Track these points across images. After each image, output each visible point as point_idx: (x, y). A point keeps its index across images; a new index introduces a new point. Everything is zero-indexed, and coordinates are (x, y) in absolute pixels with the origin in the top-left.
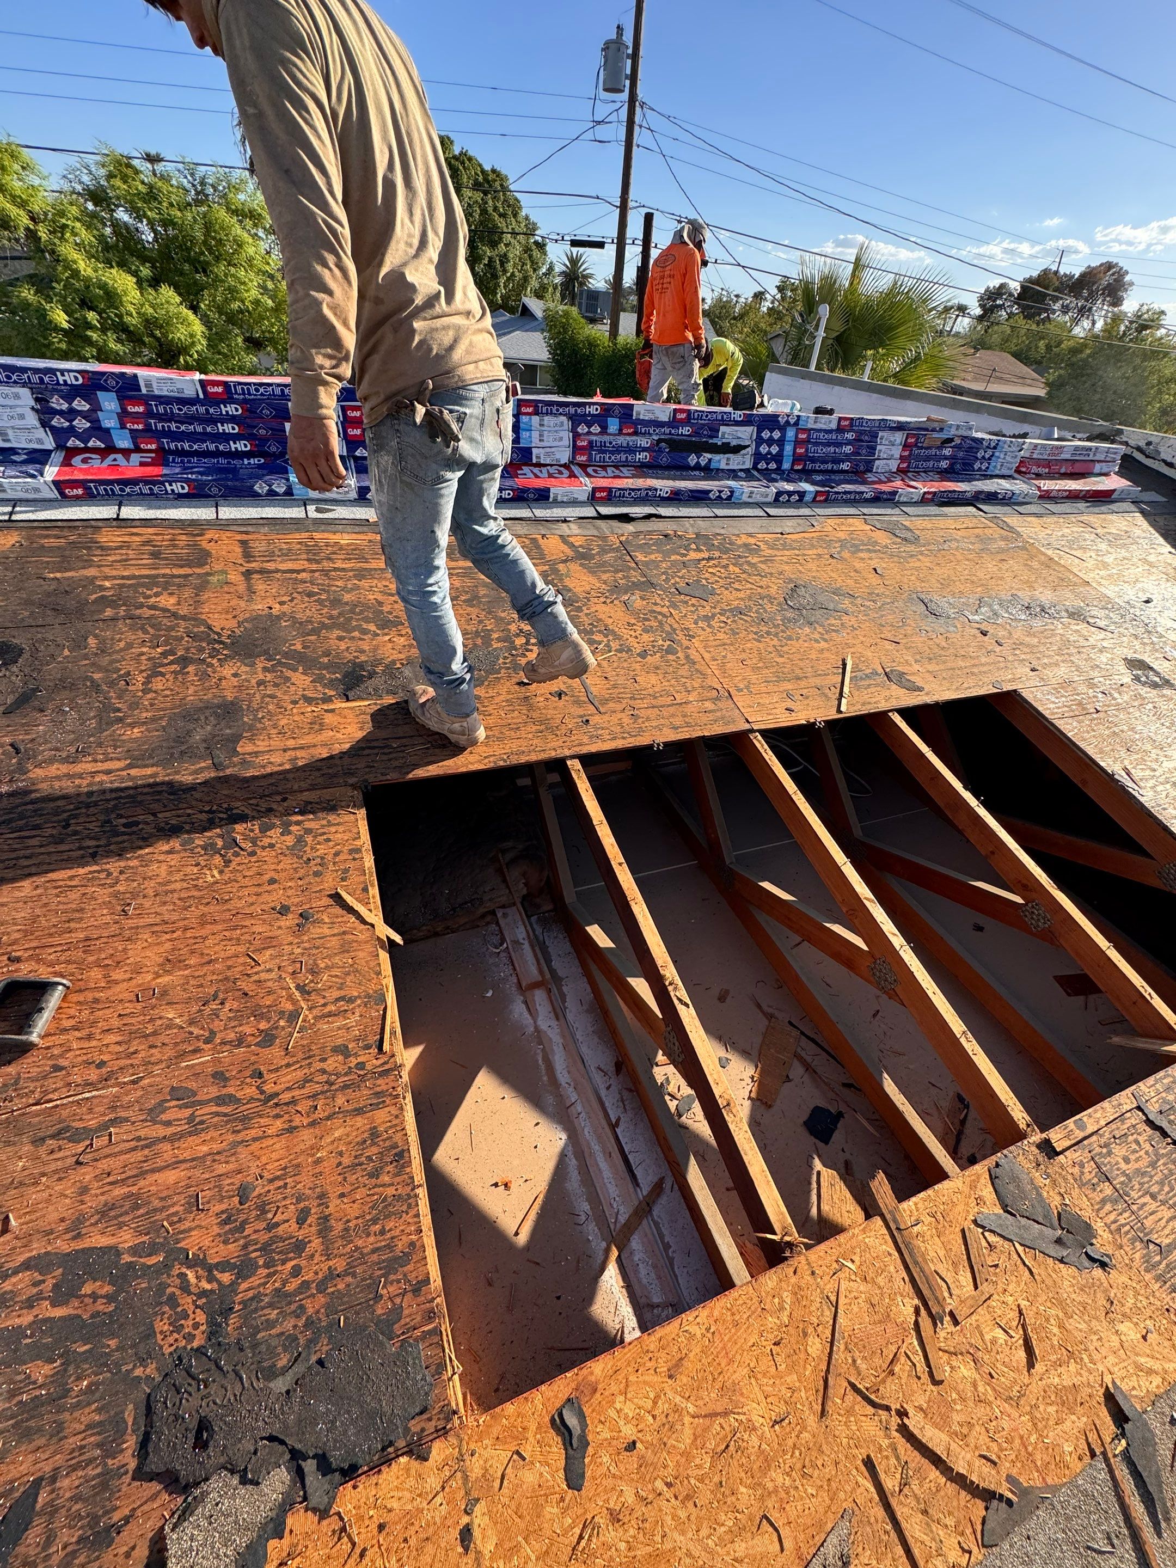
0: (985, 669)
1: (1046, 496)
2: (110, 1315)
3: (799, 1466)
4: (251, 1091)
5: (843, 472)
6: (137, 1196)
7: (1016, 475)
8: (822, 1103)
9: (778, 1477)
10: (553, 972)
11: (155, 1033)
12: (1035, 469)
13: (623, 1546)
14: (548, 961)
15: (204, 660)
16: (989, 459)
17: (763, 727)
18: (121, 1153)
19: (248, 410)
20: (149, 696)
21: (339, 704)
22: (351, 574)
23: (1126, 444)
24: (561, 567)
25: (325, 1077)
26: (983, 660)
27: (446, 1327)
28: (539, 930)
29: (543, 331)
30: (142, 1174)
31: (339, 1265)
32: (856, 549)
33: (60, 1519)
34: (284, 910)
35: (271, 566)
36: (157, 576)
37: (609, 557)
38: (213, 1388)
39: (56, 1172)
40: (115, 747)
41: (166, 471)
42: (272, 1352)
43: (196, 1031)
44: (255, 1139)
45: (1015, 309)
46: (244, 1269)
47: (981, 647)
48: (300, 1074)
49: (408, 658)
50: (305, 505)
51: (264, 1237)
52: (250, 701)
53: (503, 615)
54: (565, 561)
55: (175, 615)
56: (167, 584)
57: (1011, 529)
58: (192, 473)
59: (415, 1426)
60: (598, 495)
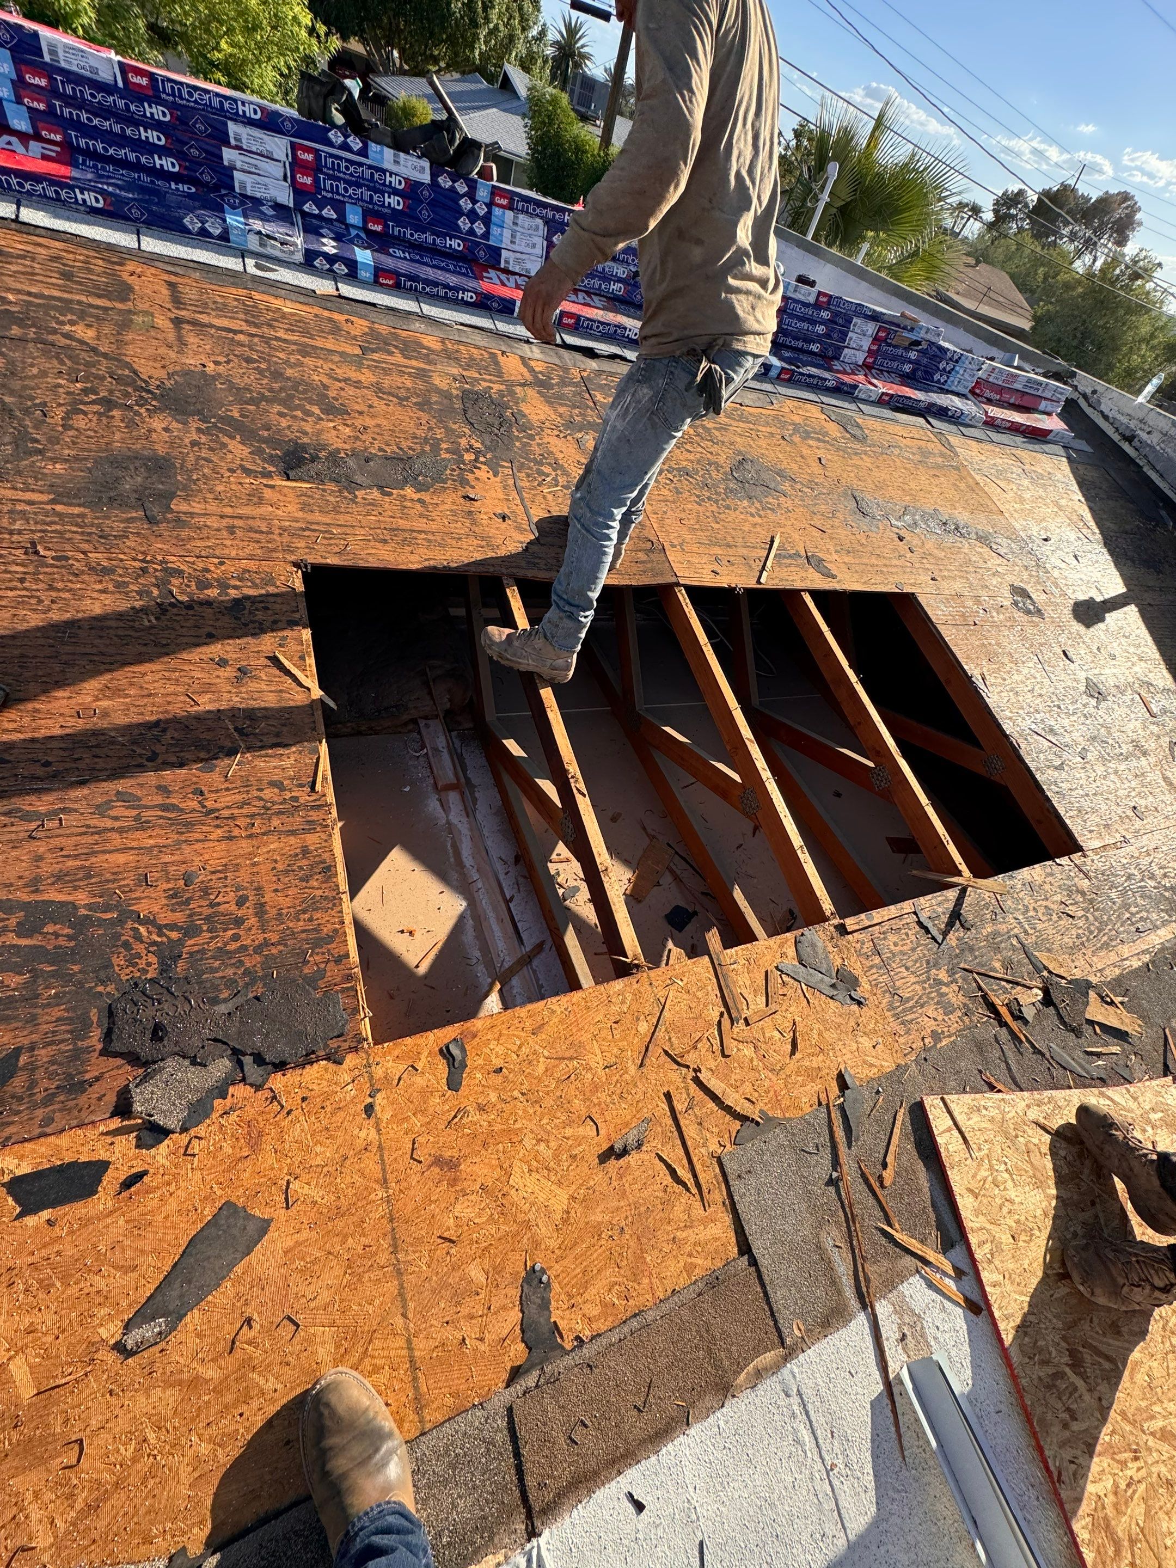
0: (894, 570)
1: (991, 423)
2: (72, 949)
3: (618, 1092)
4: (194, 804)
5: (812, 353)
6: (90, 868)
7: (970, 396)
8: (682, 904)
9: (603, 1096)
10: (468, 781)
11: (97, 746)
12: (988, 394)
13: (485, 1124)
14: (464, 771)
15: (130, 407)
16: (950, 372)
17: (689, 583)
18: (72, 835)
19: (178, 118)
20: (71, 433)
21: (279, 482)
22: (294, 347)
23: (1075, 388)
24: (518, 389)
25: (262, 803)
26: (894, 562)
27: (361, 988)
28: (457, 743)
29: (524, 116)
30: (94, 853)
31: (274, 938)
32: (807, 436)
33: (40, 1073)
34: (223, 663)
35: (204, 318)
36: (71, 301)
37: (568, 390)
38: (165, 1006)
39: (11, 841)
40: (36, 479)
41: (75, 173)
42: (216, 988)
43: (139, 751)
44: (197, 841)
45: (1026, 224)
46: (190, 931)
47: (894, 550)
48: (238, 798)
49: (353, 450)
50: (243, 257)
51: (207, 911)
52: (184, 461)
53: (454, 427)
54: (523, 385)
55: (94, 350)
56: (83, 314)
57: (951, 448)
58: (108, 184)
59: (333, 1044)
60: (565, 320)
